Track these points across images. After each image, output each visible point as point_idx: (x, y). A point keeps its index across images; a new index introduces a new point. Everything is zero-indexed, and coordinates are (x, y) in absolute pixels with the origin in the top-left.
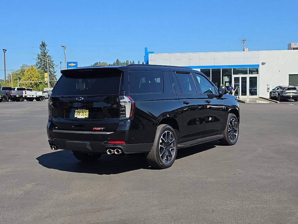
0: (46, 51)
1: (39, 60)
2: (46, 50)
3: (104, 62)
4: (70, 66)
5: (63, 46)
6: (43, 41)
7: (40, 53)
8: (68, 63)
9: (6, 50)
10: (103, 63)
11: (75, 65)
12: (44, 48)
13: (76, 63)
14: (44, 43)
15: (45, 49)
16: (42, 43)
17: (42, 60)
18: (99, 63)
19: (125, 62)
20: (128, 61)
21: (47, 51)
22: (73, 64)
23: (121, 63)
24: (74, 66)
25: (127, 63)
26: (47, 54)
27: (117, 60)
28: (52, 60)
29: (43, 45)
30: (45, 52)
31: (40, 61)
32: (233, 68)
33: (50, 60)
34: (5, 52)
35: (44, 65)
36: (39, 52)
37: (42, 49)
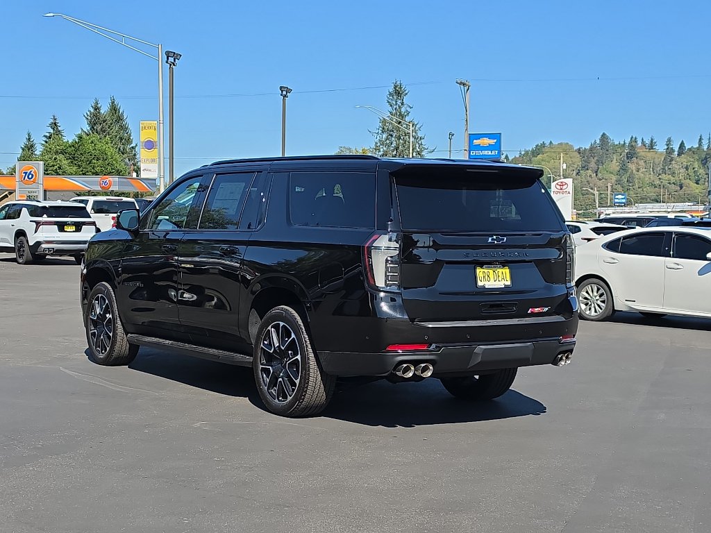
0: (403, 110)
1: (384, 136)
2: (406, 106)
3: (564, 141)
4: (479, 147)
5: (461, 83)
6: (398, 83)
7: (386, 116)
8: (472, 137)
9: (289, 91)
10: (561, 144)
11: (492, 142)
12: (399, 102)
13: (497, 136)
14: (401, 88)
15: (402, 104)
16: (395, 87)
17: (392, 136)
18: (547, 143)
19: (627, 142)
20: (636, 138)
21: (409, 109)
22: (486, 141)
23: (614, 145)
24: (490, 147)
25: (633, 144)
26: (408, 119)
27: (604, 134)
29: (398, 92)
30: (400, 113)
31: (387, 139)
34: (285, 96)
35: (397, 148)
36: (386, 112)
37: (394, 102)
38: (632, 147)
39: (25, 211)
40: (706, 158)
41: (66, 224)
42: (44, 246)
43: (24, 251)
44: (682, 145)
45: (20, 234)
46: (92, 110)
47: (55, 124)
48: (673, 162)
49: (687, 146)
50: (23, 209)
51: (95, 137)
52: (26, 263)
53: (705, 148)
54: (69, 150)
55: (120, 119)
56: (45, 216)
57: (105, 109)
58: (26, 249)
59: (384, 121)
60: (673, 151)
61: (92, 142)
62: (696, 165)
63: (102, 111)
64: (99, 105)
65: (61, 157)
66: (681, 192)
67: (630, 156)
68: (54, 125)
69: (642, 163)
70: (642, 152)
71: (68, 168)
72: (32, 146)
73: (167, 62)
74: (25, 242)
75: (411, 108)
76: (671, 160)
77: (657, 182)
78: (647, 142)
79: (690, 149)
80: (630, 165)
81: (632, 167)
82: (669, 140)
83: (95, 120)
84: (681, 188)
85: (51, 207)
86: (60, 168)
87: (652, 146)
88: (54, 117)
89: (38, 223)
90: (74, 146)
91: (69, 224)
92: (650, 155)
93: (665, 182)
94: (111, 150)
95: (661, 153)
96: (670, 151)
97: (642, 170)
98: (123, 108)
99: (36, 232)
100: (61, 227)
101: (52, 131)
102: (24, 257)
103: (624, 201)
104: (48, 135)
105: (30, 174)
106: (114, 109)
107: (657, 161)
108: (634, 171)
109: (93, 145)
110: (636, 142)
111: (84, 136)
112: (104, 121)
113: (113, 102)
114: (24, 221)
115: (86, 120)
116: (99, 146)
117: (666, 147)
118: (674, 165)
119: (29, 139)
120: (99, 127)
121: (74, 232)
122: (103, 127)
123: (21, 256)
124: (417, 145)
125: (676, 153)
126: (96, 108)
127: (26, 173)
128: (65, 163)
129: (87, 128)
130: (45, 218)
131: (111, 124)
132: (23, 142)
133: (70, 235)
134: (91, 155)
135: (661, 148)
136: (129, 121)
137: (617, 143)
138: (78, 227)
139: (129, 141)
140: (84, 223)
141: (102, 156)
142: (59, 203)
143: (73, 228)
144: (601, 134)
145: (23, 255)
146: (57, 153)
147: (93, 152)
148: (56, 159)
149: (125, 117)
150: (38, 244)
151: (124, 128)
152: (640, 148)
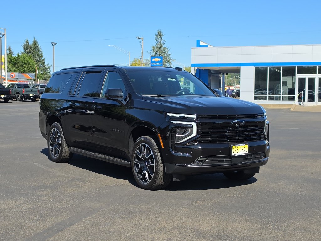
0: (162, 42)
1: (154, 54)
2: (163, 41)
4: (154, 62)
6: (160, 30)
7: (155, 45)
9: (55, 44)
12: (160, 39)
14: (161, 33)
15: (162, 40)
16: (158, 33)
24: (159, 62)
26: (164, 46)
28: (169, 53)
29: (160, 35)
30: (161, 44)
32: (297, 66)
33: (167, 53)
37: (158, 39)
46: (25, 43)
47: (10, 49)
51: (26, 55)
54: (13, 60)
55: (37, 47)
57: (31, 43)
59: (154, 47)
61: (24, 57)
64: (28, 41)
75: (165, 41)
83: (27, 48)
88: (9, 46)
90: (15, 59)
101: (8, 52)
106: (35, 43)
109: (24, 58)
112: (30, 48)
113: (35, 40)
115: (22, 48)
116: (27, 59)
120: (28, 51)
122: (30, 51)
124: (168, 58)
126: (27, 42)
129: (23, 51)
131: (34, 49)
134: (23, 63)
139: (41, 56)
141: (28, 63)
147: (24, 61)
149: (40, 46)
151: (39, 51)
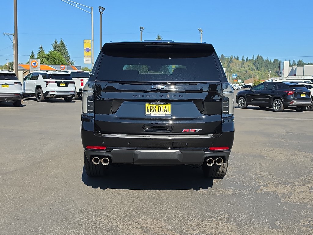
6: (159, 35)
25: (232, 58)
27: (222, 54)
38: (231, 59)
39: (40, 76)
40: (255, 63)
41: (61, 82)
42: (50, 93)
43: (40, 96)
44: (247, 59)
45: (38, 87)
46: (54, 43)
48: (244, 64)
49: (249, 59)
50: (40, 75)
51: (56, 52)
52: (42, 101)
53: (255, 59)
54: (47, 57)
55: (64, 46)
56: (51, 78)
57: (59, 43)
58: (42, 95)
60: (244, 60)
62: (252, 65)
63: (58, 43)
65: (44, 59)
66: (247, 74)
67: (231, 62)
68: (41, 48)
69: (234, 64)
70: (234, 61)
71: (47, 63)
72: (33, 55)
73: (99, 11)
74: (41, 91)
76: (244, 63)
77: (239, 71)
78: (236, 57)
79: (250, 60)
80: (230, 65)
81: (231, 65)
82: (243, 57)
83: (55, 46)
84: (247, 72)
85: (53, 74)
86: (44, 63)
87: (237, 59)
88: (41, 45)
89: (47, 82)
90: (48, 55)
91: (62, 83)
92: (237, 61)
93: (242, 71)
94: (61, 57)
95: (240, 61)
96: (243, 60)
97: (234, 66)
98: (65, 42)
99: (46, 86)
100: (59, 84)
101: (40, 50)
102: (41, 99)
103: (236, 76)
104: (39, 51)
105: (35, 63)
106: (62, 43)
107: (239, 63)
108: (232, 67)
109: (55, 55)
110: (232, 57)
111: (52, 52)
112: (59, 47)
113: (62, 40)
114: (41, 81)
115: (52, 47)
116: (57, 55)
117: (242, 59)
118: (245, 65)
119: (32, 53)
120: (57, 49)
121: (64, 86)
122: (58, 49)
123: (39, 98)
125: (245, 61)
126: (56, 42)
127: (33, 63)
128: (46, 61)
129: (53, 49)
130: (51, 80)
131: (61, 48)
132: (30, 54)
133: (63, 88)
135: (240, 59)
136: (67, 47)
137: (226, 57)
138: (67, 84)
139: (67, 54)
140: (69, 82)
141: (58, 59)
142: (57, 72)
143: (65, 85)
144: (221, 54)
145: (40, 97)
146: (43, 57)
147: (55, 57)
148: (42, 59)
150: (48, 92)
151: (65, 49)
152: (234, 59)
